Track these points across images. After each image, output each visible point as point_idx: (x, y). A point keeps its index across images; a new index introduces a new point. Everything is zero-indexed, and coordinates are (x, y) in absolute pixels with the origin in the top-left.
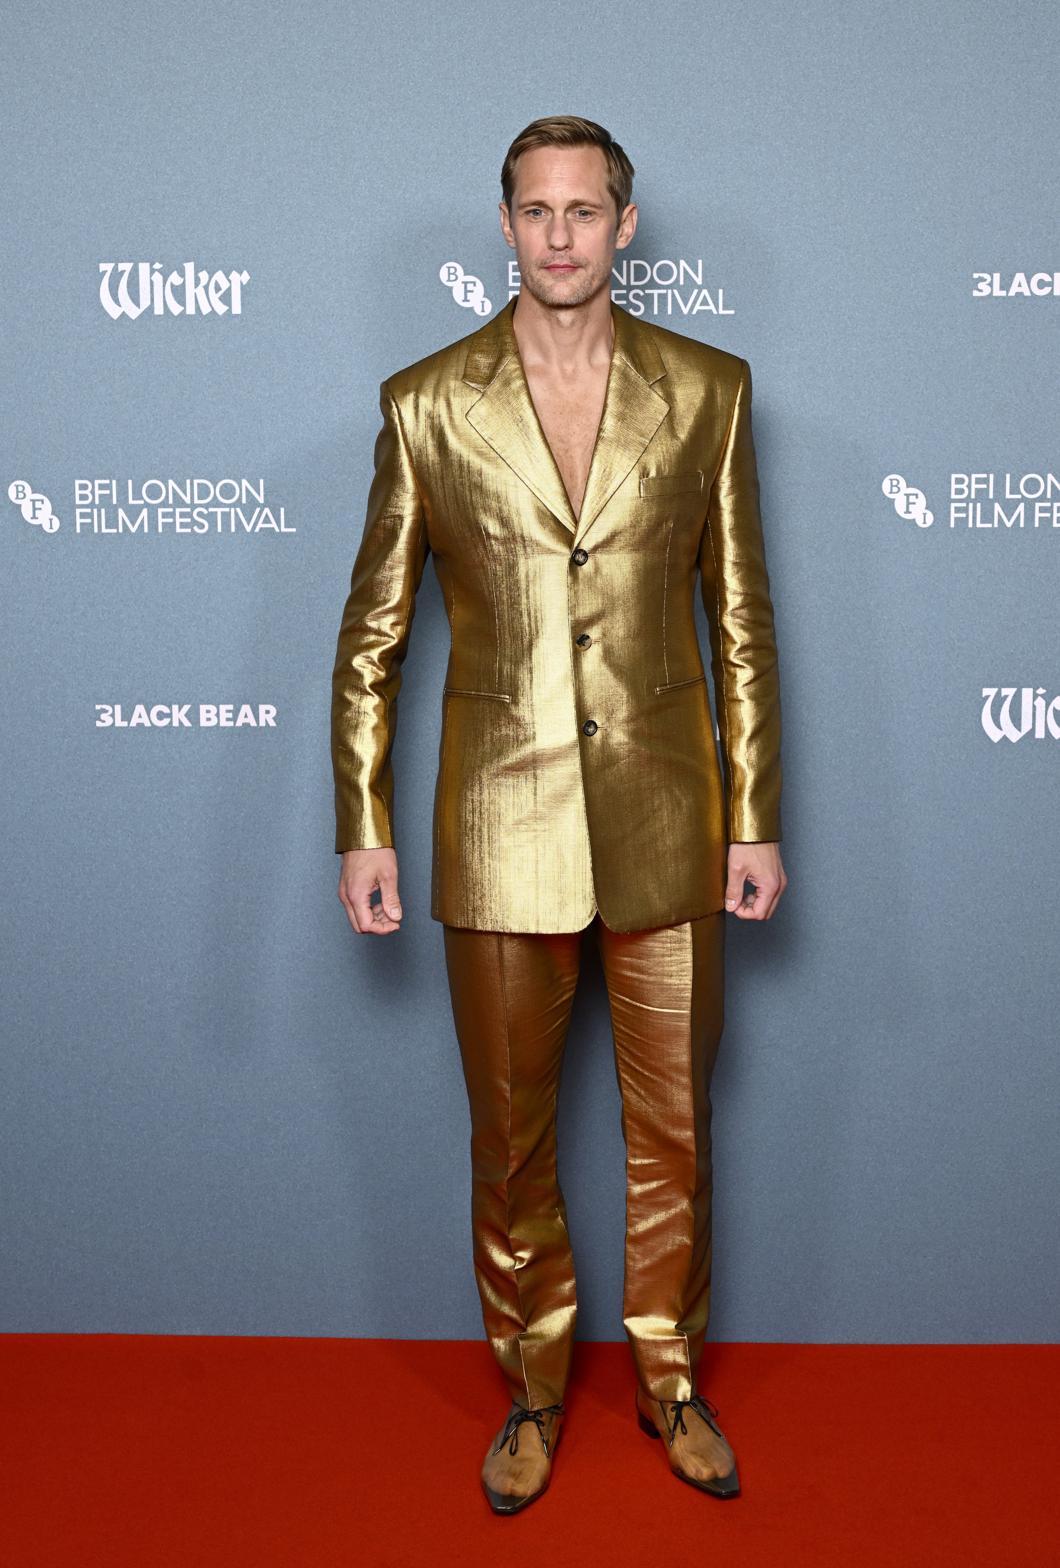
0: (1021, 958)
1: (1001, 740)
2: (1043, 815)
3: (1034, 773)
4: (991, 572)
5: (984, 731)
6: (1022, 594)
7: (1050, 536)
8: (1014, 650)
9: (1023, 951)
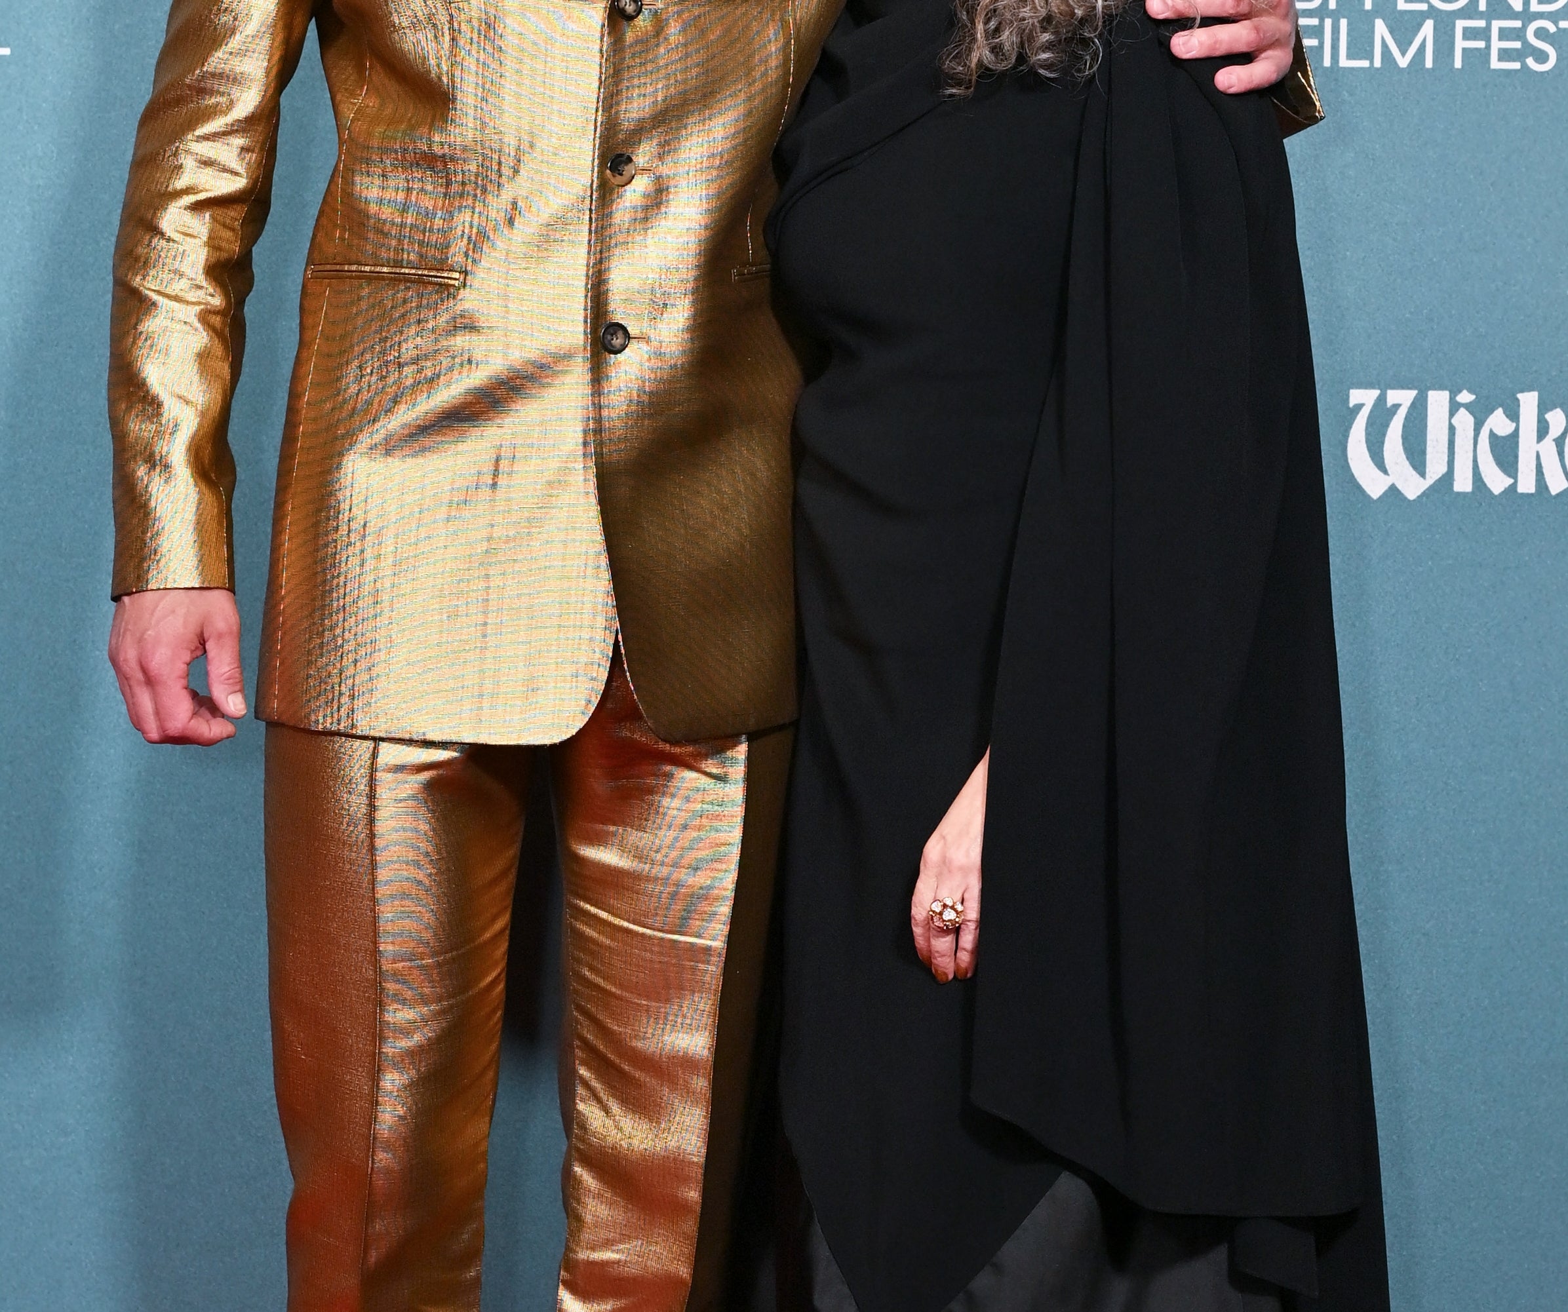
0: (1424, 934)
1: (1385, 493)
2: (1469, 647)
3: (1450, 562)
4: (1367, 156)
5: (1353, 475)
6: (1429, 201)
7: (1485, 85)
8: (1411, 313)
9: (1428, 922)
